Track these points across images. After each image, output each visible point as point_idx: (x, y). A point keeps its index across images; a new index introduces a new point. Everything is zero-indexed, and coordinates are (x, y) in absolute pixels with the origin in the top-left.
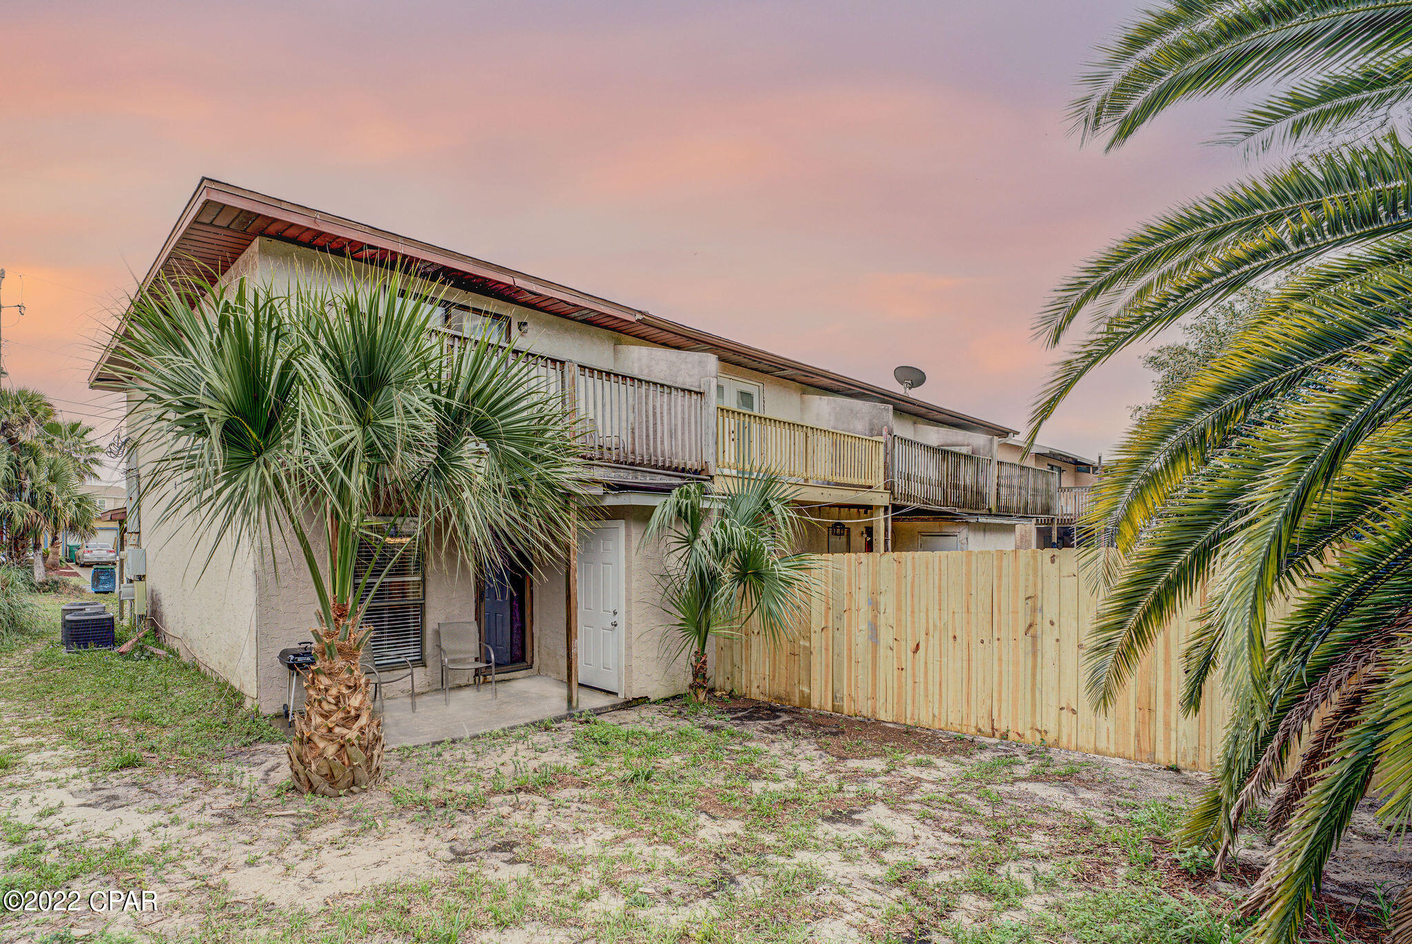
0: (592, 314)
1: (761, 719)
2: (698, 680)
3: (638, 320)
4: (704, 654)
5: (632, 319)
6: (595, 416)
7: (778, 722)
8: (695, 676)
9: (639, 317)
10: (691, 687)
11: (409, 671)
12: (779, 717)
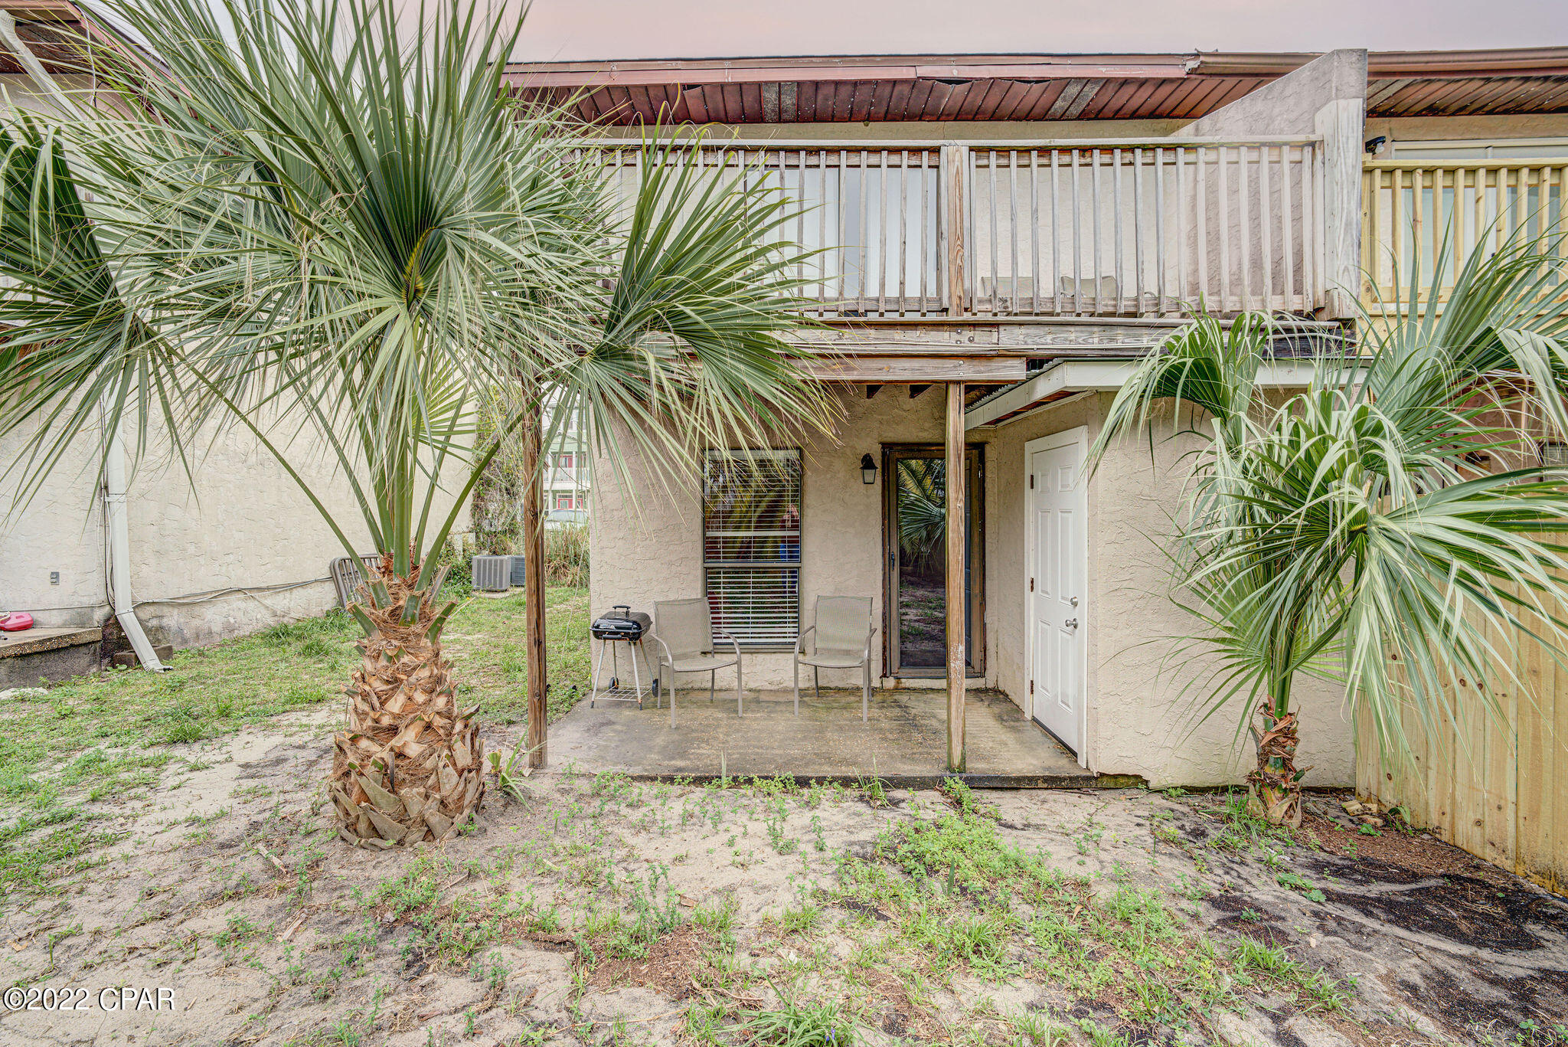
0: (1091, 91)
1: (1449, 930)
2: (1269, 770)
3: (1192, 72)
4: (1284, 713)
5: (1179, 72)
6: (1119, 267)
7: (1516, 964)
8: (1263, 757)
9: (1192, 64)
10: (1251, 778)
11: (733, 658)
12: (1531, 944)
